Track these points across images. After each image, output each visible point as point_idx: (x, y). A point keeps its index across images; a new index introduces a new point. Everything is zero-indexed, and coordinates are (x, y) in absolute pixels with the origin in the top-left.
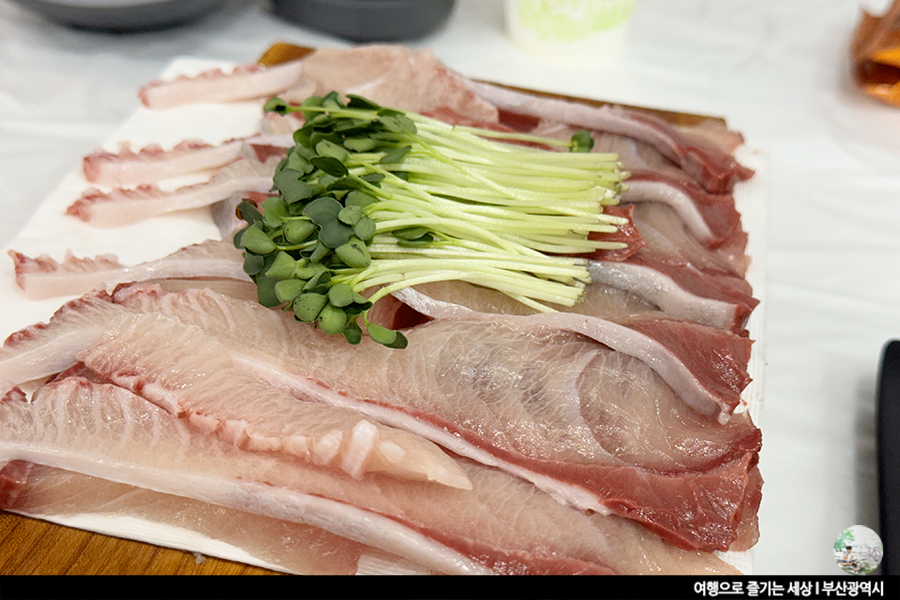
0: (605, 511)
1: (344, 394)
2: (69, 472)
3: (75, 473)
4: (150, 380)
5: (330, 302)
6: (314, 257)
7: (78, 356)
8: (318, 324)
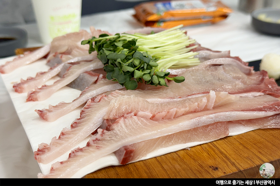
0: (263, 94)
1: (180, 97)
2: (142, 142)
3: (143, 141)
4: (138, 111)
5: (159, 77)
6: (145, 67)
7: (106, 118)
8: (159, 84)
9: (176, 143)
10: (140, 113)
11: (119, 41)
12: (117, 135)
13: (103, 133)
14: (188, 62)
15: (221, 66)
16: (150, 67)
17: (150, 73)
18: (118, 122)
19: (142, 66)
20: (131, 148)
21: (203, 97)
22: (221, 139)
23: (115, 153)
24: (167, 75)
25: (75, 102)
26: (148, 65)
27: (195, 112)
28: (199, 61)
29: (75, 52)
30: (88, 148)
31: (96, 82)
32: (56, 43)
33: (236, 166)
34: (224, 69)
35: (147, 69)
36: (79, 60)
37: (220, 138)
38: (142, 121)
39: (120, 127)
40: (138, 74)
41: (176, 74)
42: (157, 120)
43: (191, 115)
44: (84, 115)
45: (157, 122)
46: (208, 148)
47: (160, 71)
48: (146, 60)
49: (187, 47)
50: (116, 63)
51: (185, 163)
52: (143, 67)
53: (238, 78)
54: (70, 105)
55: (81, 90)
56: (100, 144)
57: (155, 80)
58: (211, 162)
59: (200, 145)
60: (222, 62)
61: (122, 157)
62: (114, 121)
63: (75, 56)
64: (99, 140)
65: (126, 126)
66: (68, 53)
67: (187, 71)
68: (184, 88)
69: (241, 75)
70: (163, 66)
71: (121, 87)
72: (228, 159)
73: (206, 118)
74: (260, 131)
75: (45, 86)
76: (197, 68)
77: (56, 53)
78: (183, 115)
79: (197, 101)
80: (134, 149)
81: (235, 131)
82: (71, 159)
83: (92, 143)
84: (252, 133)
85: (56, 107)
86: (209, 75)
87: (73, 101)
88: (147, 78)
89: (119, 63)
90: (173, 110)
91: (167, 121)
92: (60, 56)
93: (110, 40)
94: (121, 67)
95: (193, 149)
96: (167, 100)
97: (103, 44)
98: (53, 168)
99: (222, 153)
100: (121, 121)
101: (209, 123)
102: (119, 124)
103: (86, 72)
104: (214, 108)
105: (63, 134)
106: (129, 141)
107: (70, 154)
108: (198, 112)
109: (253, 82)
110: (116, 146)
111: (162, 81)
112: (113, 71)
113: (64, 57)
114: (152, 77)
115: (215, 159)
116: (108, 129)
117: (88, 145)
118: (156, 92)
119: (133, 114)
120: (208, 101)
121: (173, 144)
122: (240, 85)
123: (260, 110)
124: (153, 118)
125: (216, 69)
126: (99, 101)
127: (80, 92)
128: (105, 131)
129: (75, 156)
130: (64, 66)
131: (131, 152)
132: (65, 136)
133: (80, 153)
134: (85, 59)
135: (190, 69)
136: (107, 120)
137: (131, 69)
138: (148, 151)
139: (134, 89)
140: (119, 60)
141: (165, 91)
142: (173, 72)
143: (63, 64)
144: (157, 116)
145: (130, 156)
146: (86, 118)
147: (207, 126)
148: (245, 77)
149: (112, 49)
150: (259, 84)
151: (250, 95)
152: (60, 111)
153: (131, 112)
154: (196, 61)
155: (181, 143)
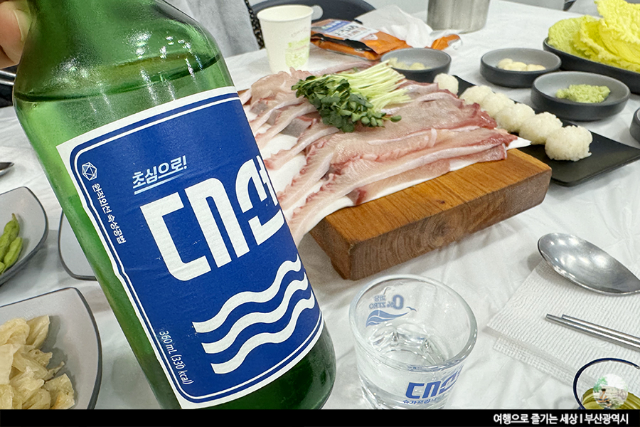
0: (478, 127)
1: (399, 137)
4: (363, 154)
5: (377, 118)
6: (362, 110)
7: (333, 162)
8: (378, 126)
9: (403, 181)
10: (366, 156)
11: (329, 82)
12: (348, 178)
13: (334, 178)
14: (400, 100)
15: (434, 102)
16: (366, 108)
17: (367, 115)
18: (347, 166)
19: (359, 108)
20: (362, 189)
21: (424, 135)
22: (443, 175)
23: (348, 195)
24: (384, 115)
25: (295, 149)
26: (364, 106)
27: (417, 150)
28: (409, 98)
29: (279, 96)
30: (321, 192)
31: (310, 127)
32: (258, 88)
33: (461, 199)
34: (437, 104)
35: (364, 111)
36: (287, 104)
37: (443, 173)
38: (368, 163)
39: (350, 171)
40: (356, 117)
41: (390, 113)
42: (381, 161)
43: (414, 154)
44: (310, 161)
45: (381, 164)
46: (432, 184)
47: (375, 111)
48: (362, 102)
49: (396, 83)
50: (332, 107)
51: (413, 200)
52: (360, 110)
53: (453, 113)
54: (290, 153)
55: (297, 137)
56: (333, 188)
57: (374, 122)
58: (436, 197)
59: (424, 182)
60: (435, 98)
61: (357, 198)
62: (342, 164)
63: (280, 101)
64: (332, 184)
65: (356, 170)
66: (272, 97)
67: (400, 110)
68: (401, 127)
69: (455, 109)
70: (377, 106)
71: (338, 130)
72: (453, 193)
73: (429, 156)
74: (479, 165)
75: (259, 134)
76: (410, 105)
77: (261, 99)
78: (406, 154)
79: (418, 140)
80: (365, 190)
81: (456, 166)
82: (308, 204)
83: (325, 187)
84: (472, 167)
85: (278, 154)
86: (424, 112)
87: (292, 148)
88: (365, 120)
89: (335, 106)
90: (397, 151)
91: (391, 161)
92: (266, 101)
93: (318, 82)
94: (337, 111)
95: (418, 186)
96: (387, 141)
97: (313, 88)
98: (294, 213)
99: (445, 187)
100: (351, 164)
101: (432, 161)
102: (349, 169)
103: (298, 117)
104: (435, 145)
105: (294, 181)
106: (360, 183)
107: (307, 199)
108: (421, 150)
109: (466, 115)
110: (349, 188)
111: (380, 122)
112: (329, 115)
113: (270, 103)
114: (370, 119)
115: (440, 194)
116: (338, 172)
117: (322, 189)
118: (374, 132)
119: (358, 157)
120: (430, 138)
121: (399, 183)
122: (455, 120)
123: (478, 144)
124: (378, 160)
125: (430, 105)
126: (322, 147)
127: (296, 139)
128: (336, 175)
129: (312, 200)
130: (273, 112)
131: (365, 192)
132: (297, 183)
133: (316, 197)
134: (291, 103)
135: (404, 107)
136: (334, 164)
137: (348, 113)
138: (377, 191)
139: (352, 132)
140: (335, 104)
141: (382, 132)
142: (388, 111)
143: (271, 111)
144: (381, 158)
145: (363, 196)
146: (314, 164)
147: (430, 164)
148: (459, 110)
149: (322, 92)
150: (473, 117)
151: (467, 129)
152: (283, 158)
153: (356, 156)
154: (407, 98)
155: (405, 181)
